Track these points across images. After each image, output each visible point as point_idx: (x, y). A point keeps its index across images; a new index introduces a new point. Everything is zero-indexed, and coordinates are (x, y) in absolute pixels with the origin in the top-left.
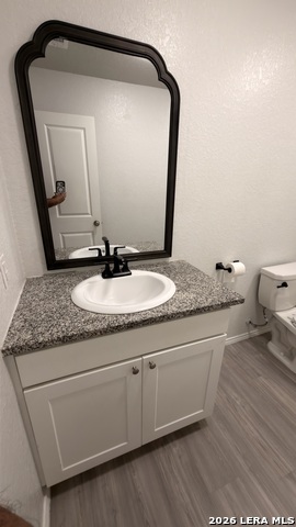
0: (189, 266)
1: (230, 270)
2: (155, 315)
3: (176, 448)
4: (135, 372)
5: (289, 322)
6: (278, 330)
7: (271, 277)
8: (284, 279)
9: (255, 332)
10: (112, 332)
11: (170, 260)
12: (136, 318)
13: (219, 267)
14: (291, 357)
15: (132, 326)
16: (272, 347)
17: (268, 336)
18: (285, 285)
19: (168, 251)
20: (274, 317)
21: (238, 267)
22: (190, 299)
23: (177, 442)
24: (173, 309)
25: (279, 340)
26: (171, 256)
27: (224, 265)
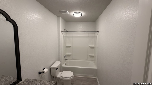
0: (31, 80)
1: (44, 72)
5: (60, 77)
6: (58, 80)
7: (53, 68)
8: (57, 68)
11: (21, 82)
20: (56, 77)
21: (46, 70)
26: (21, 80)
27: (41, 72)
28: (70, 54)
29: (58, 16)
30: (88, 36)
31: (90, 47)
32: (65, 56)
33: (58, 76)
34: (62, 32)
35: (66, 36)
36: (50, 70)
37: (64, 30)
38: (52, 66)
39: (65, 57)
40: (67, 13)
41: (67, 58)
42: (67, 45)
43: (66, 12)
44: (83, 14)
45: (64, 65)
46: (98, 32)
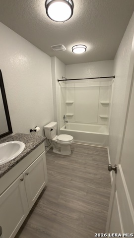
0: (22, 134)
1: (35, 131)
2: (24, 154)
3: (41, 202)
4: (22, 180)
5: (56, 140)
6: (54, 144)
7: (48, 129)
8: (51, 128)
9: (48, 149)
10: (11, 168)
11: (12, 134)
12: (18, 159)
13: (31, 131)
14: (60, 151)
15: (18, 162)
16: (54, 151)
17: (52, 148)
18: (52, 130)
19: (10, 131)
20: (52, 141)
21: (38, 129)
22: (31, 144)
23: (40, 200)
24: (28, 150)
25: (55, 148)
26: (12, 133)
27: (33, 129)
28: (71, 114)
29: (52, 56)
30: (100, 87)
31: (102, 104)
32: (64, 116)
33: (54, 139)
34: (58, 81)
35: (66, 88)
36: (44, 130)
37: (62, 77)
38: (47, 126)
39: (64, 118)
40: (63, 48)
41: (67, 120)
42: (68, 101)
43: (60, 46)
44: (89, 47)
45: (62, 129)
46: (114, 77)
